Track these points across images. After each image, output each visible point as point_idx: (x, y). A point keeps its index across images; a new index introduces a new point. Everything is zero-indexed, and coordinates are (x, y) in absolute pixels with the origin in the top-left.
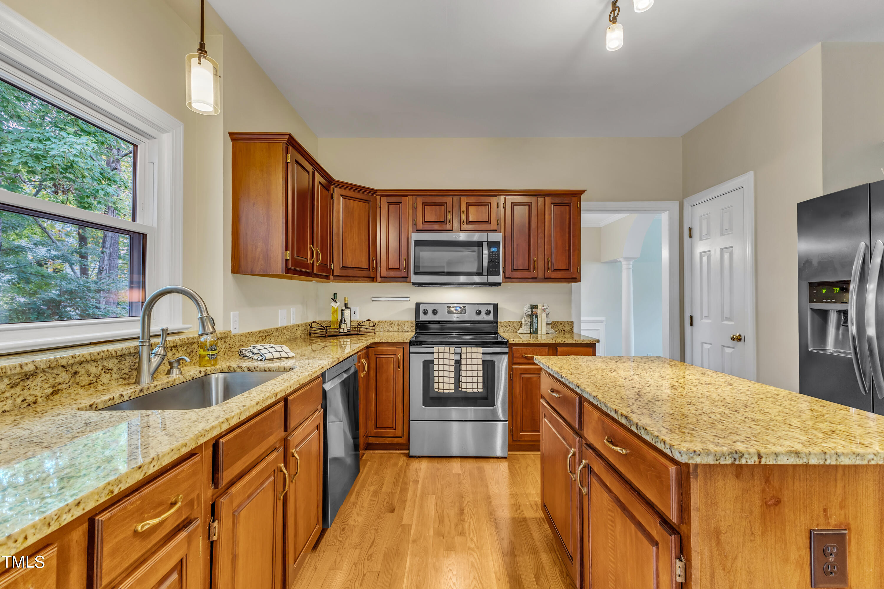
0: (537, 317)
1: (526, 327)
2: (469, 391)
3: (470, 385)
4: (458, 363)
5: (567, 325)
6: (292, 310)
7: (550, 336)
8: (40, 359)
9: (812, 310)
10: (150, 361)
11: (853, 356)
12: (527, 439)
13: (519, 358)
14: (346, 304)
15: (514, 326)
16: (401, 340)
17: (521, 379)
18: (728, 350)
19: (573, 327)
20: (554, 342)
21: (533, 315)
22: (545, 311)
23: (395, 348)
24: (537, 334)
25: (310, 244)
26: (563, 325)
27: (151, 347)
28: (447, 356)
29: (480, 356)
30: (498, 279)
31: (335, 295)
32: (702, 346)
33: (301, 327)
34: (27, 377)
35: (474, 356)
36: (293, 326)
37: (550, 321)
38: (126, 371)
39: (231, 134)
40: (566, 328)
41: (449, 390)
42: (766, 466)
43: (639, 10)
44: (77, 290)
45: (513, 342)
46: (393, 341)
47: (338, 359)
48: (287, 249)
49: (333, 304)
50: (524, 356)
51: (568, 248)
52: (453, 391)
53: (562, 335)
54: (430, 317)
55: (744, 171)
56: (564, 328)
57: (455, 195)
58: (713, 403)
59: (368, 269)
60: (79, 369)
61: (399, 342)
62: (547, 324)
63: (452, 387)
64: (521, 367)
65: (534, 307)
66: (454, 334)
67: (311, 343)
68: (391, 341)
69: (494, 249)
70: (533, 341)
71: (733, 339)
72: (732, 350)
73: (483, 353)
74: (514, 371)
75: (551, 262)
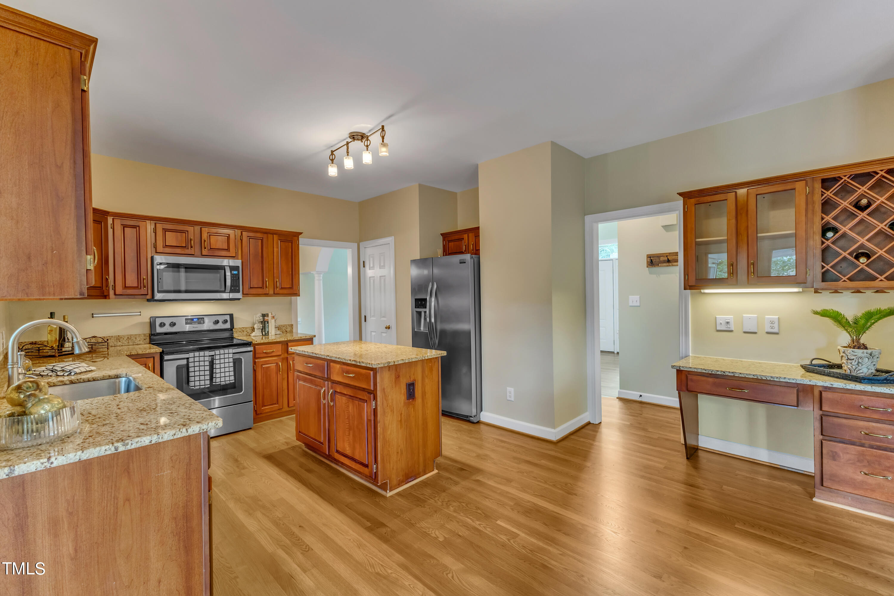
0: (268, 322)
1: (258, 331)
2: (223, 383)
3: (223, 379)
4: (212, 364)
5: (289, 327)
7: (278, 336)
9: (416, 311)
11: (428, 332)
12: (267, 411)
13: (260, 353)
17: (263, 369)
18: (384, 335)
19: (292, 328)
20: (286, 339)
21: (265, 322)
22: (274, 318)
24: (268, 335)
26: (285, 327)
28: (202, 359)
29: (231, 355)
30: (239, 295)
31: (53, 314)
32: (371, 333)
35: (226, 356)
37: (277, 325)
40: (288, 329)
41: (205, 385)
42: (396, 365)
45: (256, 343)
46: (145, 353)
50: (264, 351)
51: (291, 273)
52: (209, 386)
53: (284, 335)
54: (168, 329)
55: (390, 235)
56: (286, 329)
57: (196, 225)
58: (382, 353)
59: (101, 287)
61: (151, 353)
62: (275, 328)
63: (208, 382)
64: (262, 360)
65: (264, 316)
66: (184, 342)
68: (142, 353)
69: (236, 272)
70: (265, 340)
71: (386, 328)
72: (385, 334)
73: (233, 353)
74: (257, 364)
75: (279, 283)
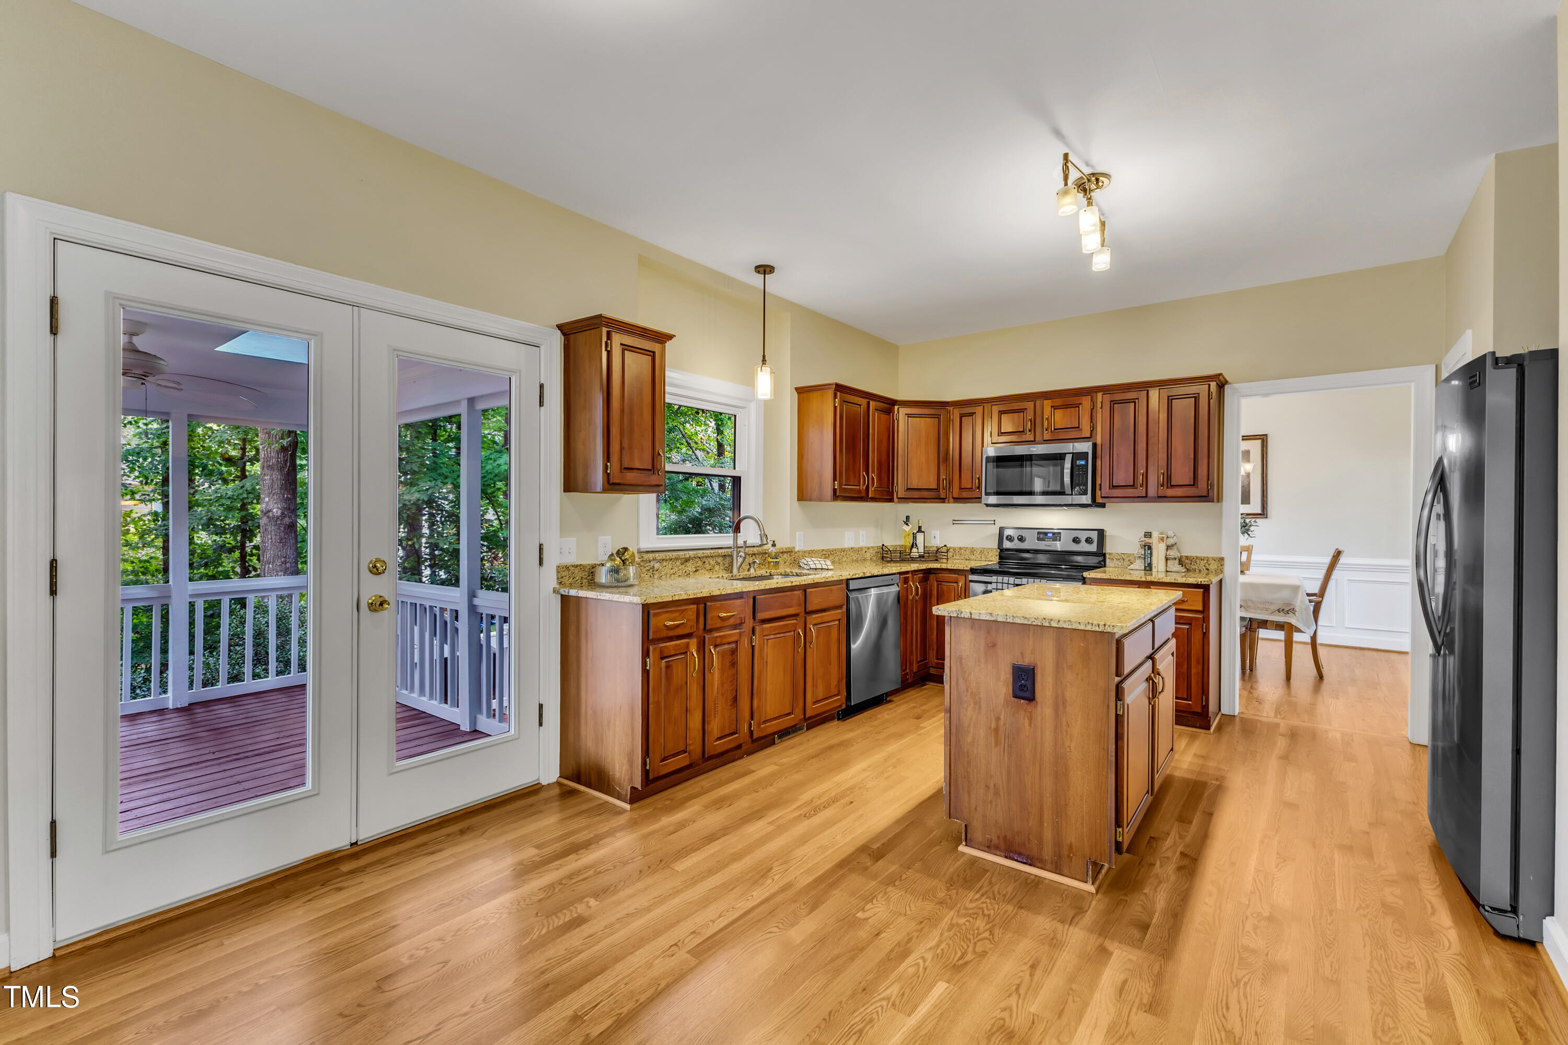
0: (1151, 548)
1: (1139, 561)
5: (1214, 561)
6: (862, 533)
7: (1174, 574)
8: (692, 553)
10: (737, 560)
14: (920, 528)
15: (1129, 560)
16: (961, 567)
19: (1220, 564)
21: (1146, 546)
22: (1166, 542)
23: (957, 576)
25: (863, 472)
26: (1206, 561)
27: (738, 553)
30: (1085, 499)
31: (908, 518)
33: (871, 550)
34: (687, 560)
36: (861, 549)
38: (727, 565)
39: (796, 389)
40: (1211, 566)
43: (1088, 250)
44: (714, 508)
47: (864, 573)
48: (835, 479)
49: (905, 527)
51: (1192, 456)
54: (1016, 545)
56: (1207, 565)
57: (1037, 398)
59: (937, 490)
60: (706, 561)
61: (964, 570)
62: (1167, 559)
65: (1146, 535)
67: (883, 567)
69: (1080, 463)
75: (1166, 476)
